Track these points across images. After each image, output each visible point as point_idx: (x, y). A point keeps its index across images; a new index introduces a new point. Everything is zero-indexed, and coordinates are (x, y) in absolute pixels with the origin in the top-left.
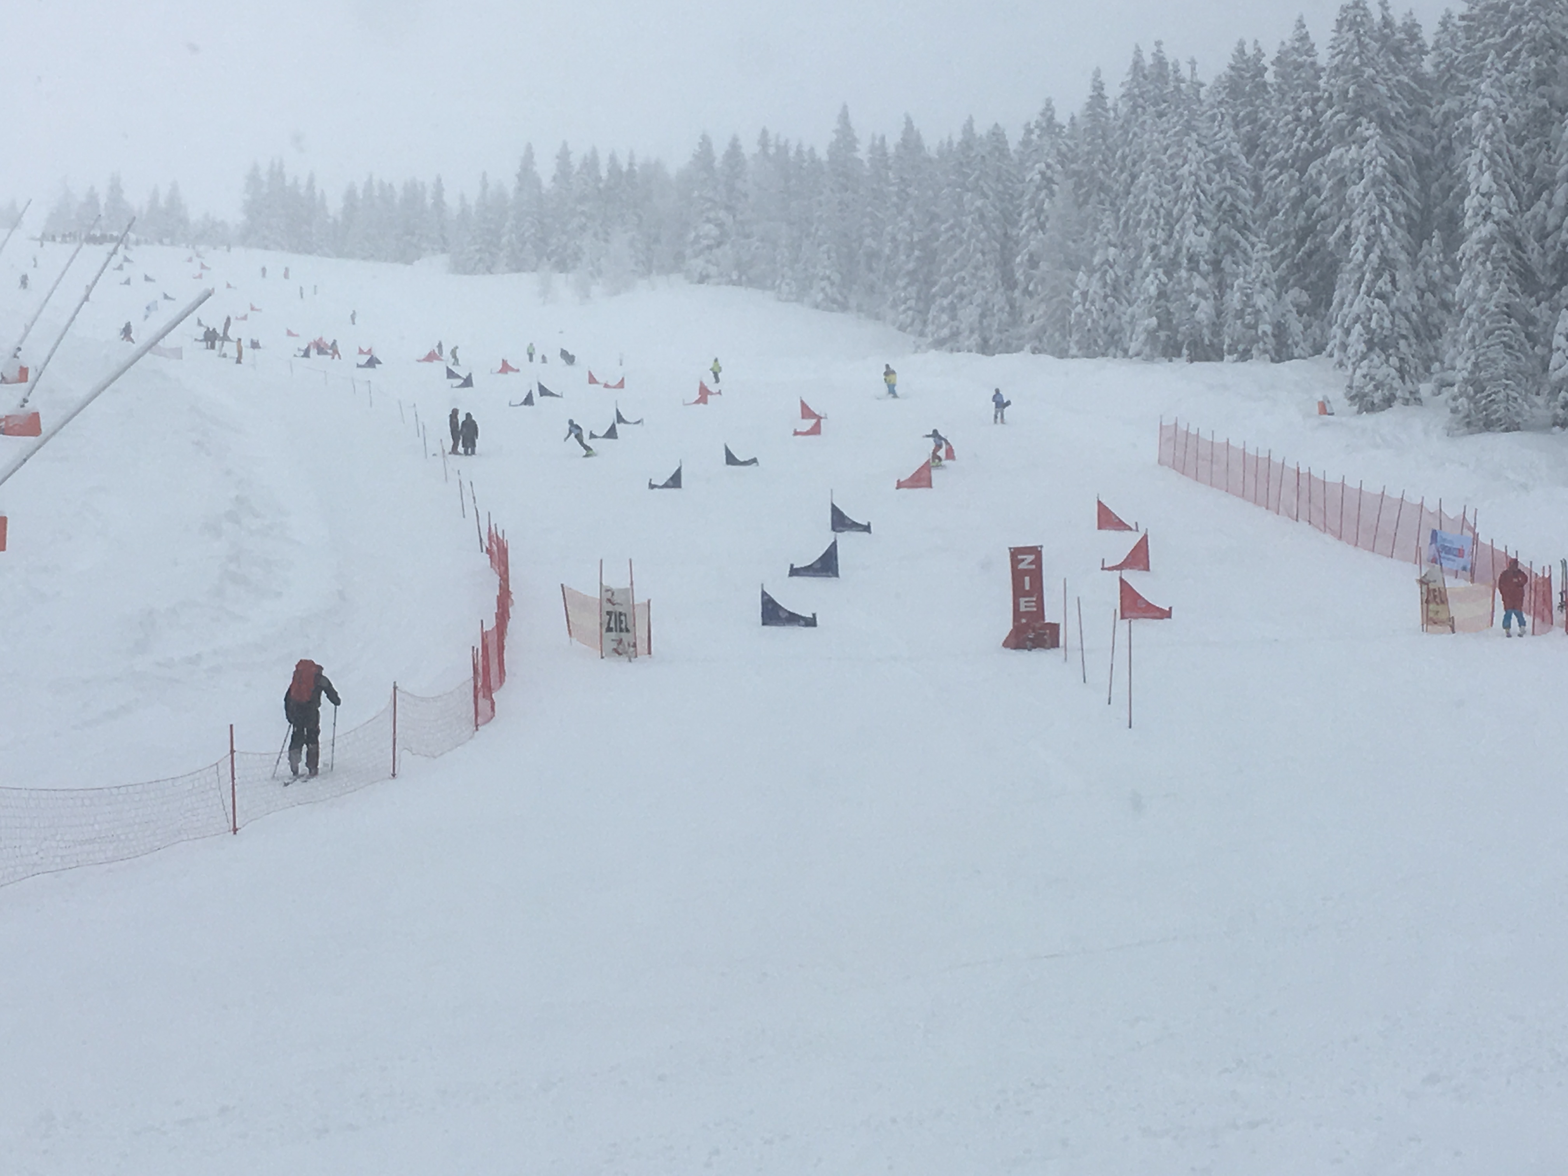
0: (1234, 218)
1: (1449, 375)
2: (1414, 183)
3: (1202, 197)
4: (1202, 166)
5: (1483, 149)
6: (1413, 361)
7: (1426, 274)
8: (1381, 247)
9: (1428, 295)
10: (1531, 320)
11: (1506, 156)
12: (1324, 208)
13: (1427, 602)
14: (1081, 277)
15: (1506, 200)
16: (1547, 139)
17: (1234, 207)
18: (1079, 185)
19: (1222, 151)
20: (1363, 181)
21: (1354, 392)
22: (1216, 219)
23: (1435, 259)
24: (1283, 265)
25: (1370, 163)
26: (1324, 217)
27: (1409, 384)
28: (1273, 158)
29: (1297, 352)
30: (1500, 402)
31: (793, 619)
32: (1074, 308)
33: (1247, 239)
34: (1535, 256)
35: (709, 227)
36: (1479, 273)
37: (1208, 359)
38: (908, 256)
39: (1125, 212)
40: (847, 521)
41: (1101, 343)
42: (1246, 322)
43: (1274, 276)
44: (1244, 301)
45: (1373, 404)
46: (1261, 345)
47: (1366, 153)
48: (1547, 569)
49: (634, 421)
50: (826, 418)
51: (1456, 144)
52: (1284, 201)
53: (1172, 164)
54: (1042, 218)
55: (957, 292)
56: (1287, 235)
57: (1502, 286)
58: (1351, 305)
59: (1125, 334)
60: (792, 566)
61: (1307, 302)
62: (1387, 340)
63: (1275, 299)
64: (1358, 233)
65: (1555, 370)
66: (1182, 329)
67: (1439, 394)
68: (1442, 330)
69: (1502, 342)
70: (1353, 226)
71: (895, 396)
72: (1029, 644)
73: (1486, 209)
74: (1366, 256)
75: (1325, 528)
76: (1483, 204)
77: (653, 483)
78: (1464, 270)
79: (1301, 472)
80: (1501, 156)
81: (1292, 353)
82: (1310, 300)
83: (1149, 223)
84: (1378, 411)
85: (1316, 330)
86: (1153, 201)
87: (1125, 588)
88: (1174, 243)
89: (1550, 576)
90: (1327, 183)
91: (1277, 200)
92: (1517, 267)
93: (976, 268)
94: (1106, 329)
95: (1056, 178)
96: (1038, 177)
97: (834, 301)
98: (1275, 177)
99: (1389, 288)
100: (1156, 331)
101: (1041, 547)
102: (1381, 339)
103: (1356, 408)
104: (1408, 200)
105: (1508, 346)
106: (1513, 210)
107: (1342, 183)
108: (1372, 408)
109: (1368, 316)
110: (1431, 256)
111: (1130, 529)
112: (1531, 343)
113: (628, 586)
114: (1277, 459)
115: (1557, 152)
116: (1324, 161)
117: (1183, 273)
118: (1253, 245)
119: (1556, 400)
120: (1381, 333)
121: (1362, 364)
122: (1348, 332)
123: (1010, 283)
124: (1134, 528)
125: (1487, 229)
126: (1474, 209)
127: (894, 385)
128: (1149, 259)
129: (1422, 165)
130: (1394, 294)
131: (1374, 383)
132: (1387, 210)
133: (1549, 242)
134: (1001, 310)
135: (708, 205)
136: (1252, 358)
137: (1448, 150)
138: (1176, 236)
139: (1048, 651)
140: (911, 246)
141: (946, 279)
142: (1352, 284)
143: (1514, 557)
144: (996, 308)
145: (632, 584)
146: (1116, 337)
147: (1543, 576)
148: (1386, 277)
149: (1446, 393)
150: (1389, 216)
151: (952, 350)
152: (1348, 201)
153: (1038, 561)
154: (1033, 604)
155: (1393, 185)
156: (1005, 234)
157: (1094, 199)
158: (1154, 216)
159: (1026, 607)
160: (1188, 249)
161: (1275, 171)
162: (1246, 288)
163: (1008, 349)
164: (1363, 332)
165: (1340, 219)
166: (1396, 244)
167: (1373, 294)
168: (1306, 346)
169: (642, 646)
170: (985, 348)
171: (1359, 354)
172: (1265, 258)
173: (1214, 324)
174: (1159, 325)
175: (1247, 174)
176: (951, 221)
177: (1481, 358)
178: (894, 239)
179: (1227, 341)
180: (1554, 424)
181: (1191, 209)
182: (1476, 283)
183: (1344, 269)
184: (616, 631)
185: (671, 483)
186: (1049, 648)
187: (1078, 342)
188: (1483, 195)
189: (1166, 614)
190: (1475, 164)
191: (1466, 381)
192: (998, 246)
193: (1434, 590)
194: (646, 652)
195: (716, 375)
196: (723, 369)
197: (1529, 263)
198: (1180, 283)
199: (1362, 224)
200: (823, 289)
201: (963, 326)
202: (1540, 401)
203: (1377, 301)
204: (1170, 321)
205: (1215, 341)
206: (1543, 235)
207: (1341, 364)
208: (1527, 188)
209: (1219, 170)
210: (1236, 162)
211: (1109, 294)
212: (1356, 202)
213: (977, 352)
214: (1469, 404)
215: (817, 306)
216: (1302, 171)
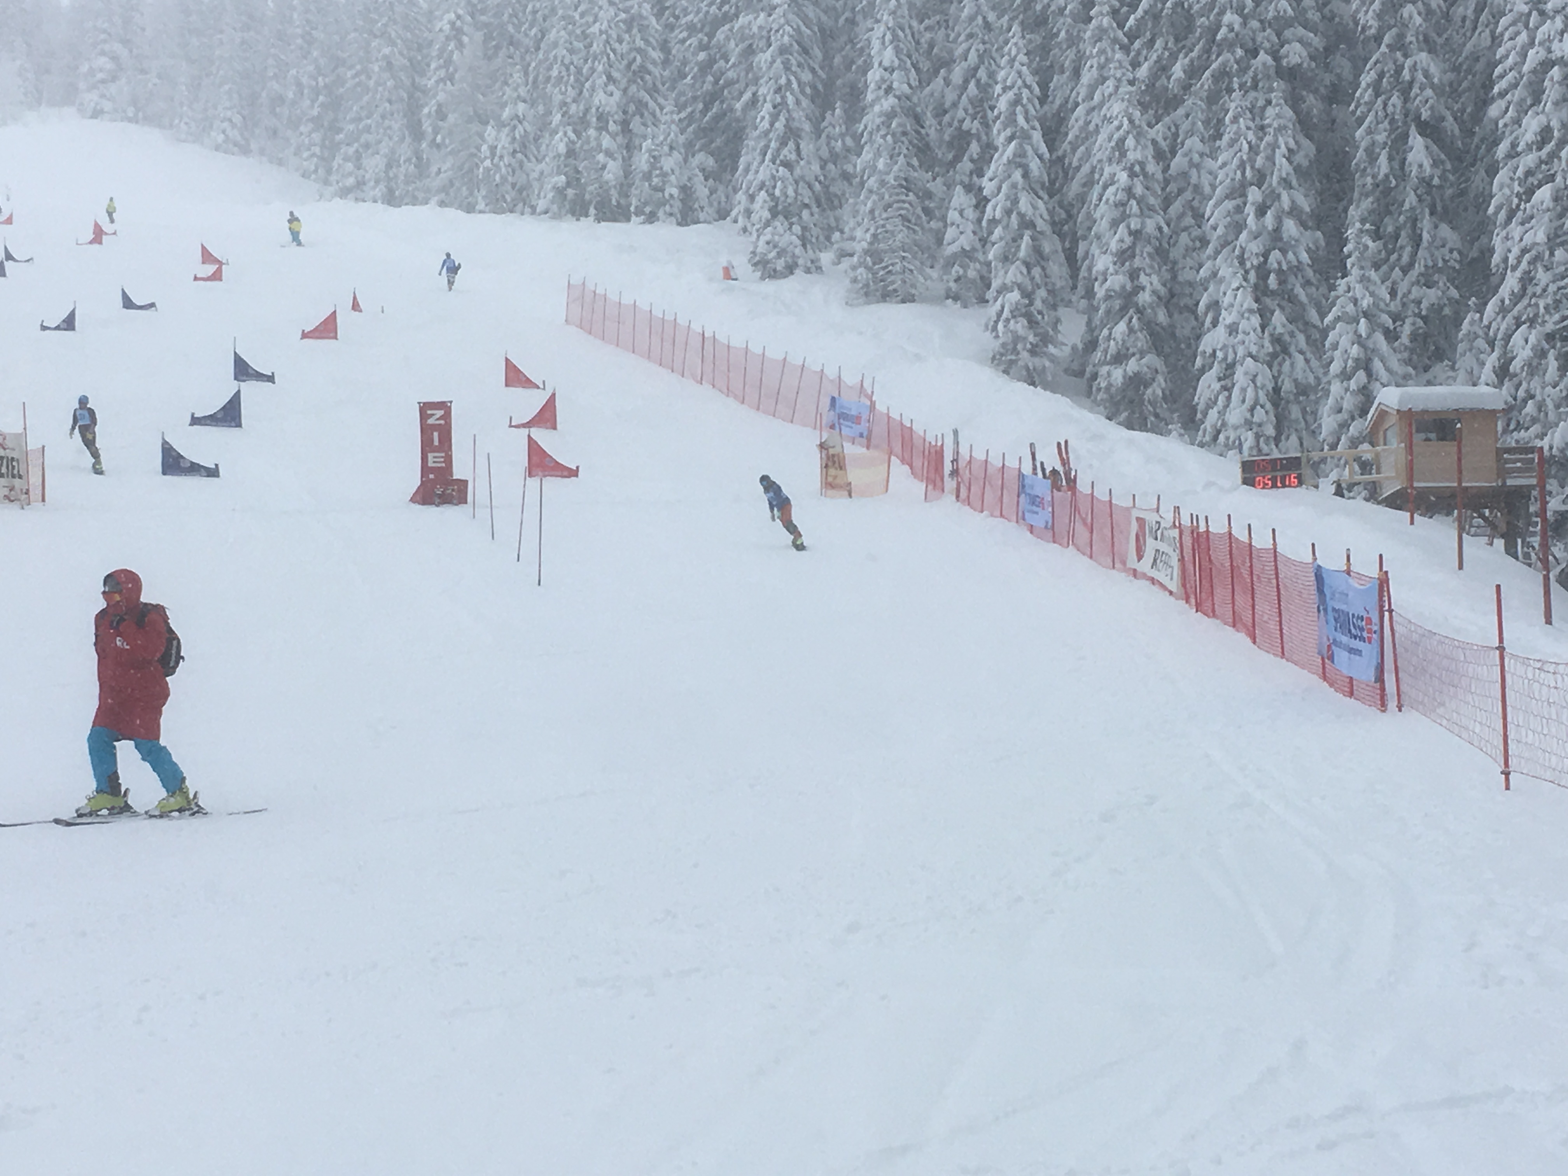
0: (642, 79)
1: (848, 246)
2: (817, 53)
3: (612, 55)
4: (613, 25)
5: (886, 24)
6: (815, 231)
7: (828, 144)
8: (787, 115)
9: (831, 166)
10: (929, 195)
11: (908, 31)
12: (731, 74)
13: (826, 466)
14: (490, 132)
15: (907, 75)
16: (947, 17)
17: (643, 69)
18: (488, 38)
19: (632, 11)
20: (771, 48)
21: (757, 258)
22: (625, 80)
23: (837, 129)
24: (691, 129)
25: (777, 31)
26: (730, 83)
27: (810, 252)
28: (683, 21)
29: (702, 216)
30: (897, 273)
31: (194, 469)
32: (482, 163)
33: (656, 101)
34: (932, 132)
35: (102, 61)
36: (880, 146)
37: (615, 220)
38: (313, 101)
39: (534, 68)
40: (250, 371)
41: (509, 199)
42: (653, 184)
43: (682, 139)
44: (651, 163)
45: (775, 270)
46: (667, 207)
47: (774, 20)
48: (940, 436)
49: (24, 259)
50: (228, 264)
51: (859, 18)
52: (692, 65)
53: (583, 21)
54: (451, 69)
55: (362, 140)
56: (695, 99)
57: (901, 160)
58: (757, 172)
59: (534, 192)
60: (193, 415)
61: (713, 167)
62: (791, 208)
63: (683, 163)
64: (765, 101)
65: (949, 244)
66: (590, 188)
67: (839, 263)
68: (843, 201)
69: (900, 215)
70: (760, 93)
71: (299, 244)
72: (437, 501)
73: (888, 83)
74: (772, 125)
75: (728, 392)
76: (886, 78)
77: (44, 324)
78: (866, 143)
79: (706, 335)
80: (904, 32)
81: (698, 218)
82: (715, 165)
83: (560, 79)
84: (780, 278)
85: (721, 194)
86: (563, 57)
87: (534, 448)
88: (583, 102)
89: (942, 445)
90: (735, 50)
91: (685, 63)
92: (916, 141)
93: (383, 117)
94: (514, 185)
95: (466, 29)
96: (447, 27)
97: (236, 144)
98: (683, 41)
99: (793, 157)
100: (565, 189)
101: (451, 402)
102: (784, 207)
103: (759, 274)
104: (813, 71)
105: (905, 219)
106: (913, 85)
107: (750, 51)
108: (773, 274)
109: (773, 184)
110: (834, 127)
111: (538, 387)
112: (928, 218)
113: (21, 430)
114: (682, 321)
115: (956, 31)
116: (733, 27)
117: (592, 132)
118: (662, 108)
119: (950, 273)
120: (785, 201)
121: (766, 231)
122: (752, 198)
123: (417, 135)
124: (541, 386)
125: (889, 103)
126: (877, 82)
127: (298, 233)
128: (559, 116)
129: (826, 36)
130: (798, 162)
131: (777, 250)
132: (792, 78)
133: (947, 118)
134: (408, 160)
135: (103, 36)
136: (658, 220)
137: (852, 22)
138: (586, 93)
139: (456, 507)
140: (316, 91)
141: (351, 127)
142: (758, 151)
143: (909, 425)
144: (402, 159)
145: (25, 429)
146: (524, 193)
147: (936, 445)
148: (791, 145)
149: (846, 263)
150: (795, 85)
151: (357, 199)
152: (755, 69)
153: (447, 416)
154: (442, 460)
155: (800, 55)
156: (413, 83)
157: (502, 53)
158: (564, 73)
159: (434, 462)
160: (598, 109)
161: (685, 34)
162: (655, 150)
163: (414, 202)
164: (768, 199)
165: (747, 85)
166: (801, 113)
167: (778, 162)
168: (711, 211)
169: (35, 493)
170: (391, 199)
171: (763, 221)
172: (673, 122)
173: (622, 185)
174: (568, 184)
175: (657, 35)
176: (358, 67)
177: (879, 231)
178: (299, 85)
179: (634, 202)
180: (947, 298)
181: (600, 68)
182: (878, 154)
183: (750, 135)
184: (8, 476)
185: (65, 326)
186: (456, 505)
187: (484, 197)
188: (886, 69)
189: (574, 473)
190: (878, 38)
191: (866, 252)
192: (405, 96)
193: (833, 456)
194: (40, 499)
195: (110, 214)
196: (117, 210)
197: (927, 139)
198: (588, 142)
199: (769, 92)
200: (224, 132)
201: (367, 176)
202: (934, 274)
203: (781, 168)
204: (578, 180)
205: (622, 201)
206: (941, 112)
207: (745, 230)
208: (925, 65)
209: (629, 31)
210: (646, 23)
211: (518, 150)
212: (764, 69)
213: (383, 203)
214: (867, 274)
215: (217, 148)
216: (711, 35)
